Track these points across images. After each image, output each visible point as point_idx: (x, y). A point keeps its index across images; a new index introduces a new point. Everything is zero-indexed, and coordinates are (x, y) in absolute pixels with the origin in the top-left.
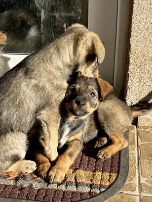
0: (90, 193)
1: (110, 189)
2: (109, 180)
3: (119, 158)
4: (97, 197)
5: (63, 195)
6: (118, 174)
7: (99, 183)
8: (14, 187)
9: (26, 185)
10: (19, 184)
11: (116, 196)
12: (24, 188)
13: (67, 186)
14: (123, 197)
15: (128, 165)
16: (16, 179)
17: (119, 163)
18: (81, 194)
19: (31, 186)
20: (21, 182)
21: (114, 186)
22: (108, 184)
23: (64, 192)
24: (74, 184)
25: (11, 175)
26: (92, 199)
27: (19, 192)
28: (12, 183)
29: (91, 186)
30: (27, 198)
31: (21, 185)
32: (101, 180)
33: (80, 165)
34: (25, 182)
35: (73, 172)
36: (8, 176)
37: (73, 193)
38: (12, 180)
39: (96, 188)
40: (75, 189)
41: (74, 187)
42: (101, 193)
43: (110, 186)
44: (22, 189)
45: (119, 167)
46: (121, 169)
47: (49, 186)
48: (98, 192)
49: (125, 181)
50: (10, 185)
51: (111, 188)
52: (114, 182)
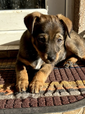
5: (61, 100)
9: (25, 97)
10: (18, 97)
23: (61, 97)
27: (21, 103)
35: (60, 83)
39: (84, 91)
41: (66, 92)
50: (11, 99)
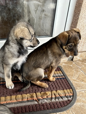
0: (68, 100)
1: (74, 97)
2: (71, 93)
3: (68, 82)
4: (72, 101)
5: (60, 104)
6: (72, 89)
7: (69, 95)
8: (39, 105)
10: (40, 103)
12: (44, 104)
13: (58, 99)
17: (69, 84)
18: (66, 101)
22: (71, 95)
23: (59, 102)
24: (60, 97)
32: (68, 93)
33: (56, 88)
35: (56, 92)
37: (63, 102)
40: (62, 100)
43: (73, 95)
45: (70, 86)
47: (52, 101)
48: (71, 99)
50: (37, 104)
52: (73, 93)
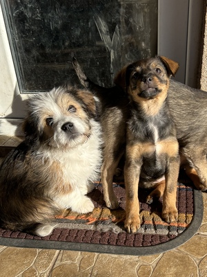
0: (168, 235)
1: (187, 231)
2: (185, 221)
3: (193, 198)
4: (175, 240)
5: (143, 239)
6: (194, 214)
7: (176, 225)
8: (95, 232)
9: (106, 230)
10: (99, 229)
11: (194, 238)
12: (105, 233)
13: (145, 229)
14: (200, 238)
15: (202, 205)
16: (96, 223)
17: (193, 203)
18: (161, 237)
19: (111, 231)
20: (100, 227)
21: (191, 227)
22: (185, 225)
23: (144, 236)
24: (152, 226)
25: (90, 220)
26: (171, 242)
27: (100, 237)
28: (92, 228)
29: (169, 228)
30: (109, 243)
31: (101, 230)
32: (178, 221)
34: (105, 226)
36: (88, 221)
37: (153, 236)
38: (91, 224)
39: (174, 230)
40: (154, 232)
41: (153, 230)
42: (179, 235)
43: (187, 228)
44: (103, 234)
45: (194, 207)
46: (197, 210)
48: (177, 234)
49: (201, 221)
50: (91, 231)
51: (189, 229)
52: (190, 224)
